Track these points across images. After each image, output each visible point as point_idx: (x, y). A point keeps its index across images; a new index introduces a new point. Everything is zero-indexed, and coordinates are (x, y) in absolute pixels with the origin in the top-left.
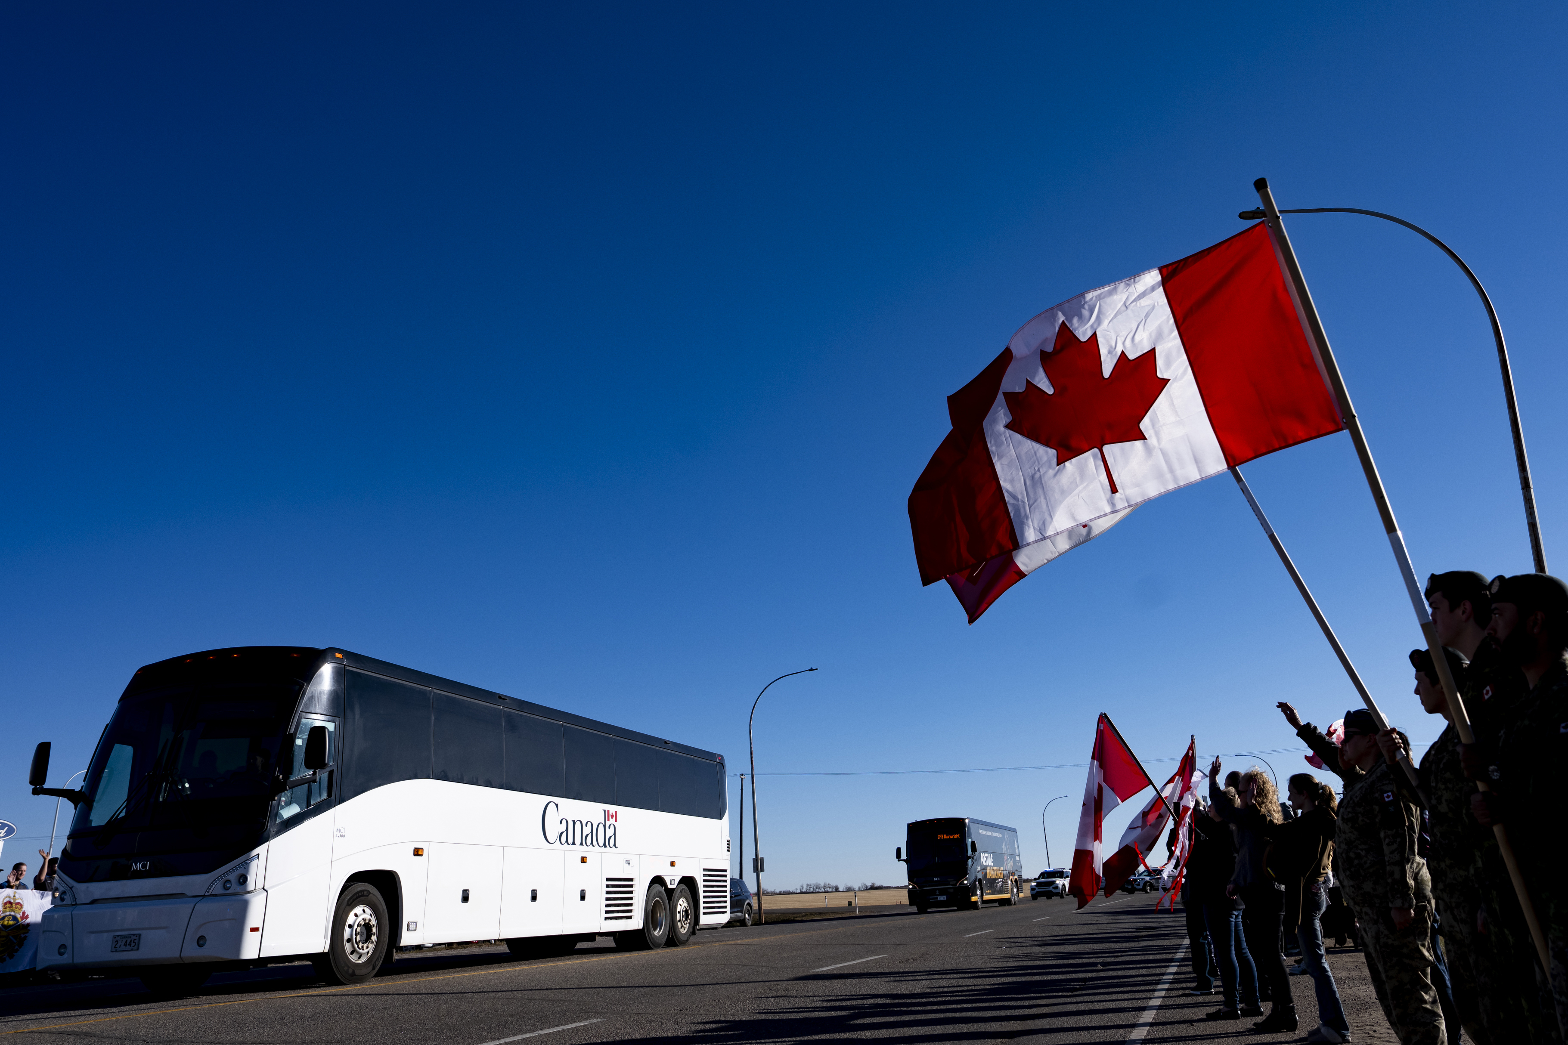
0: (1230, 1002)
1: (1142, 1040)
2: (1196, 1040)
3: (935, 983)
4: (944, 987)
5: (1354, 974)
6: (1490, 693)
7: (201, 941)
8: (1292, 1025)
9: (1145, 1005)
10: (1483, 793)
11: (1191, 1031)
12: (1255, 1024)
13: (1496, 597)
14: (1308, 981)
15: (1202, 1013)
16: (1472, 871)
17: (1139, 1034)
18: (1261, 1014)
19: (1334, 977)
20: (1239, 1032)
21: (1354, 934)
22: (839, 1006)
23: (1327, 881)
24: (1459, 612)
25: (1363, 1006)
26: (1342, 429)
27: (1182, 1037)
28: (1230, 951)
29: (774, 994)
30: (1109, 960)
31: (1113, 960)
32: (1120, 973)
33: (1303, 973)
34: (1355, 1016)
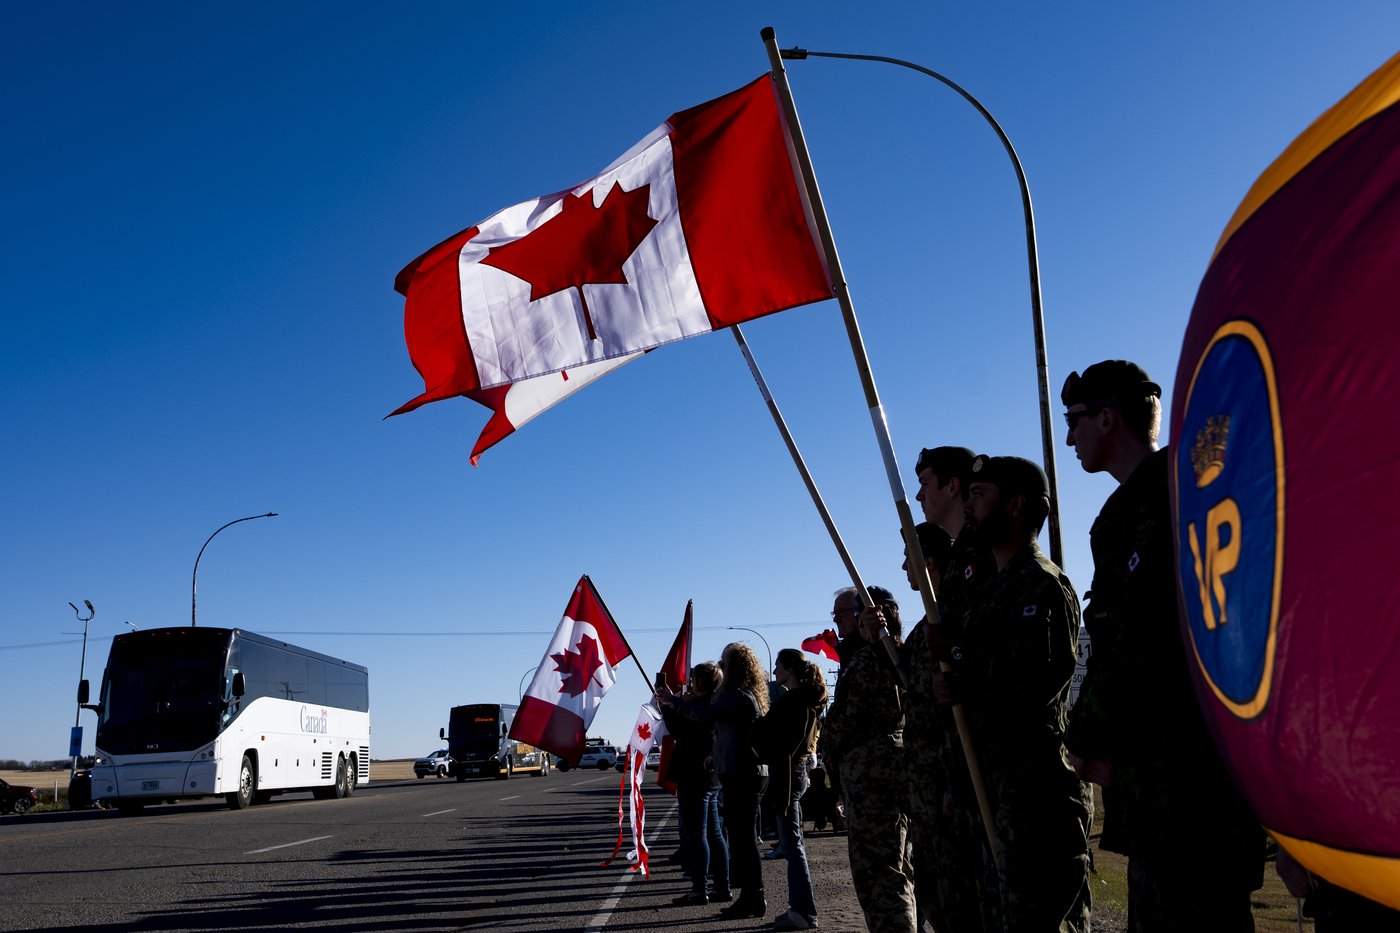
0: (699, 887)
1: (603, 927)
2: (659, 926)
3: (384, 867)
4: (394, 871)
5: (830, 858)
6: (971, 573)
7: (193, 785)
8: (760, 911)
9: (609, 892)
10: (945, 674)
11: (654, 917)
12: (722, 910)
13: (979, 476)
14: (783, 864)
15: (668, 899)
16: (941, 752)
17: (601, 920)
18: (730, 899)
19: (809, 862)
20: (704, 918)
21: (835, 817)
22: (272, 893)
23: (810, 762)
24: (947, 489)
25: (836, 890)
26: (831, 297)
27: (644, 924)
28: (702, 833)
29: (198, 879)
30: (577, 842)
31: (581, 842)
32: (587, 857)
33: (779, 857)
34: (825, 901)
